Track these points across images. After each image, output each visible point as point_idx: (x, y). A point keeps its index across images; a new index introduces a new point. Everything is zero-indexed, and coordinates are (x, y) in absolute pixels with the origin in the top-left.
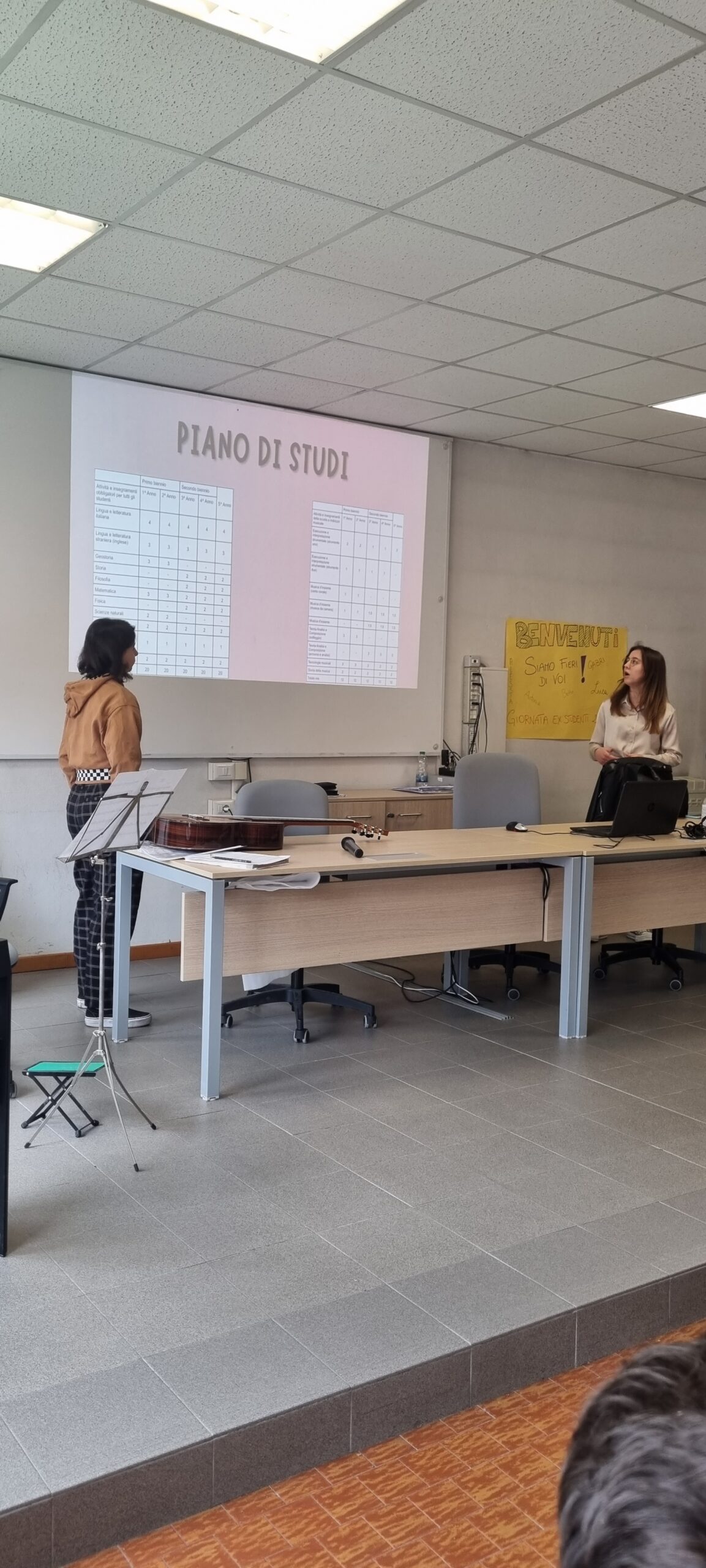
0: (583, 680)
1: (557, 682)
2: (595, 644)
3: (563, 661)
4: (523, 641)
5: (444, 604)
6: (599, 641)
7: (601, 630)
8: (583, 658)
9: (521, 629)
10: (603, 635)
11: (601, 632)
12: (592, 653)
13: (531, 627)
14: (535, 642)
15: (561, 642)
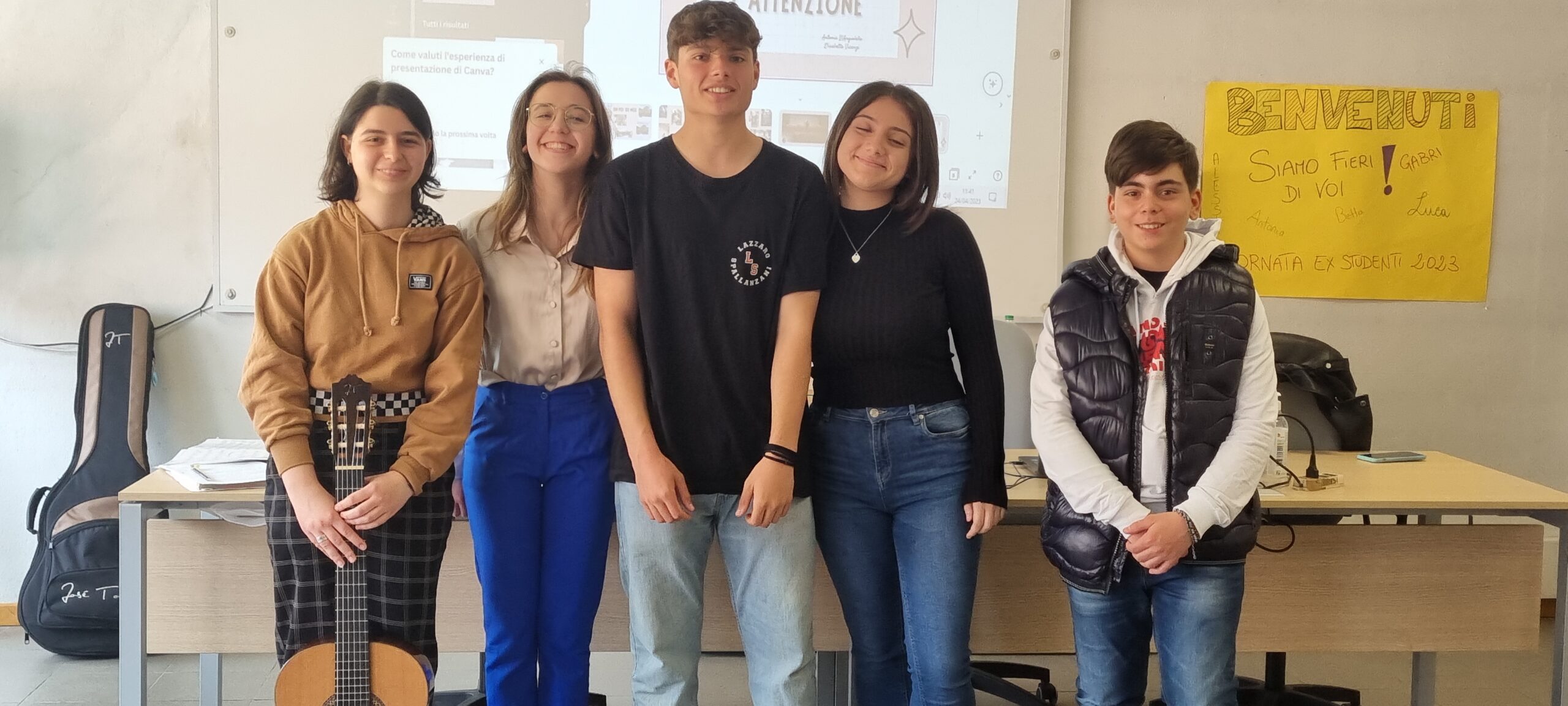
0: (1388, 190)
1: (1324, 193)
2: (1416, 124)
3: (1338, 156)
4: (1241, 122)
5: (1062, 63)
6: (1426, 118)
7: (1430, 98)
8: (1388, 152)
9: (1239, 100)
10: (1437, 108)
11: (1431, 101)
12: (1407, 141)
13: (1261, 97)
14: (1271, 123)
15: (1332, 124)
